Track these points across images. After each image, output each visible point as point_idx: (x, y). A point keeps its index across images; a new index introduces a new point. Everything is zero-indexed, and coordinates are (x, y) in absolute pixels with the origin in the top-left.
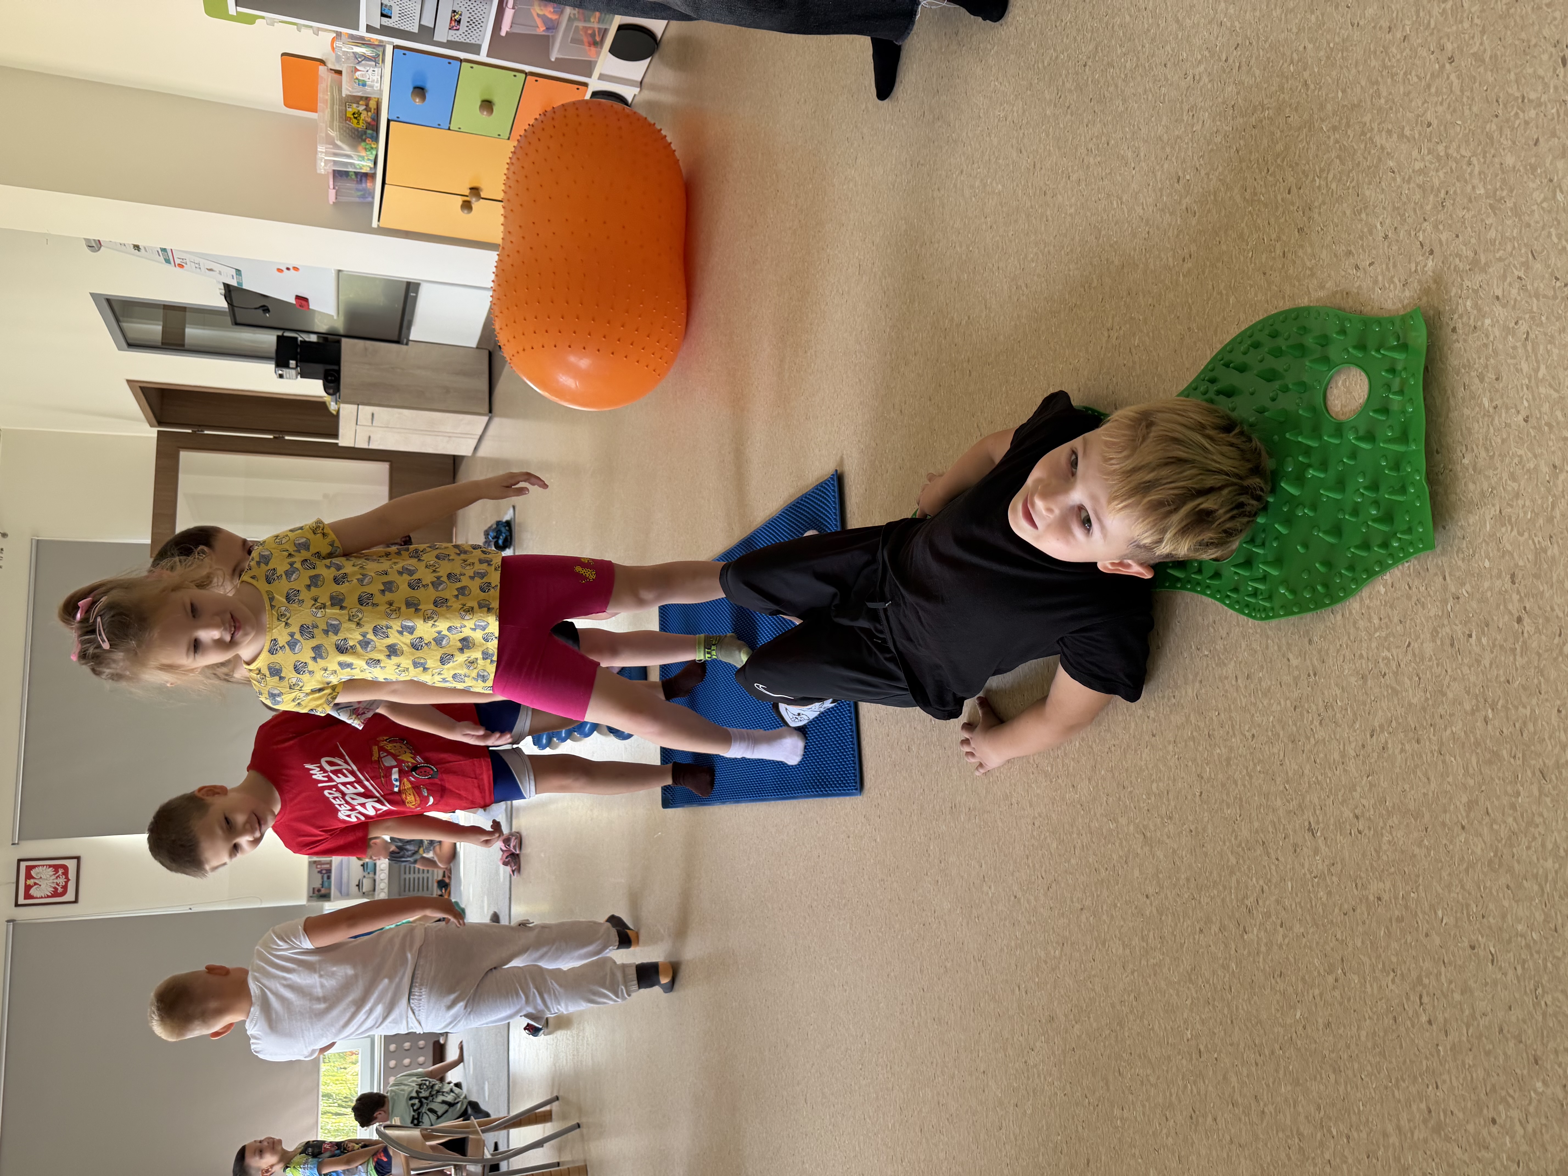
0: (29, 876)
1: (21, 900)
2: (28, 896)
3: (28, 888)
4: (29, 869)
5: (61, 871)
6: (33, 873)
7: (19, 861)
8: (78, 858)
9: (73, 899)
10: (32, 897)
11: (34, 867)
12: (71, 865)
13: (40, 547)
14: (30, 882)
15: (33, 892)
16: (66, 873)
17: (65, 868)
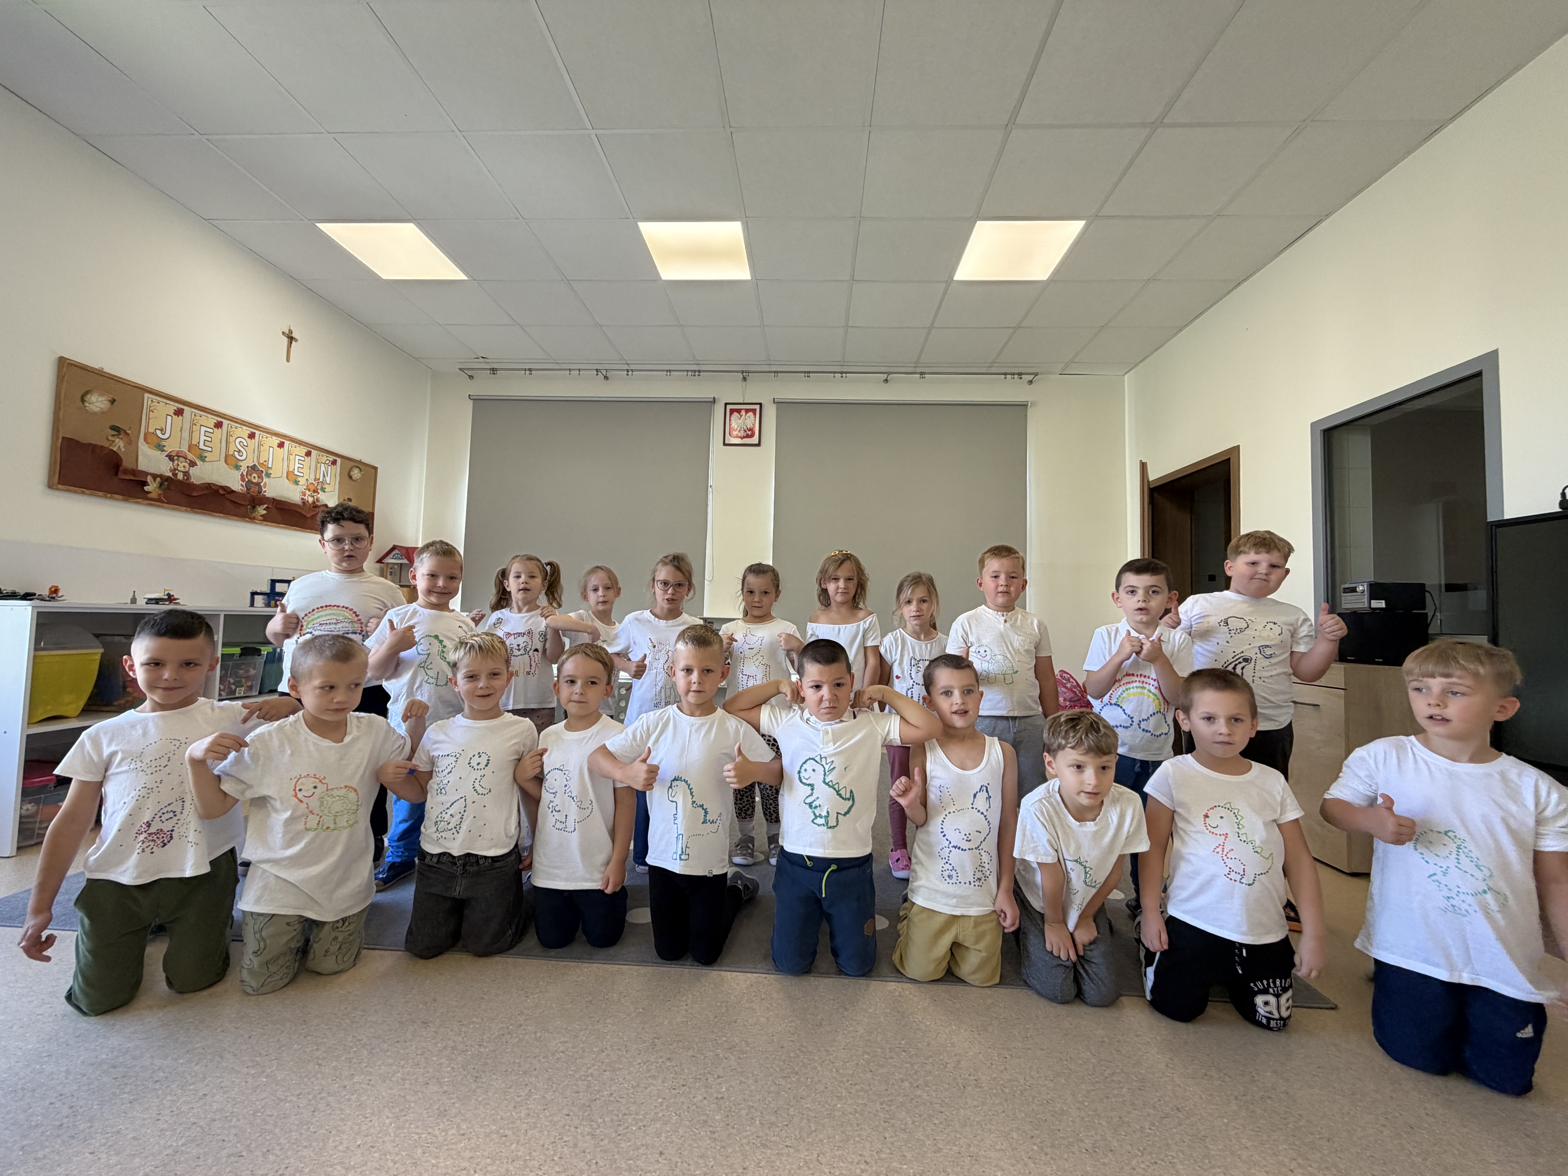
0: (747, 411)
1: (729, 407)
2: (732, 411)
3: (739, 411)
4: (754, 411)
5: (749, 433)
6: (751, 414)
7: (761, 404)
8: (759, 445)
9: (726, 442)
10: (731, 414)
11: (755, 414)
12: (755, 440)
13: (1024, 406)
14: (743, 413)
15: (736, 414)
16: (748, 436)
17: (752, 436)
